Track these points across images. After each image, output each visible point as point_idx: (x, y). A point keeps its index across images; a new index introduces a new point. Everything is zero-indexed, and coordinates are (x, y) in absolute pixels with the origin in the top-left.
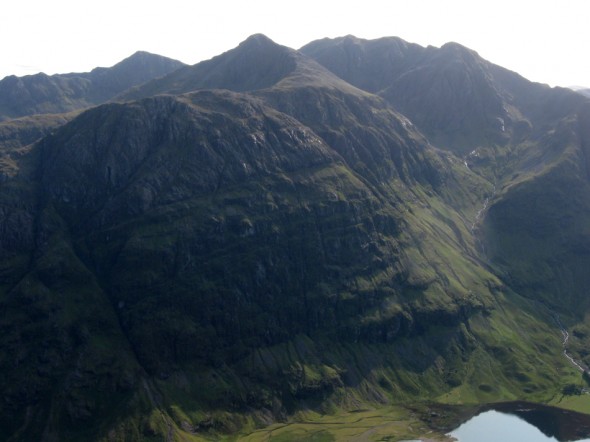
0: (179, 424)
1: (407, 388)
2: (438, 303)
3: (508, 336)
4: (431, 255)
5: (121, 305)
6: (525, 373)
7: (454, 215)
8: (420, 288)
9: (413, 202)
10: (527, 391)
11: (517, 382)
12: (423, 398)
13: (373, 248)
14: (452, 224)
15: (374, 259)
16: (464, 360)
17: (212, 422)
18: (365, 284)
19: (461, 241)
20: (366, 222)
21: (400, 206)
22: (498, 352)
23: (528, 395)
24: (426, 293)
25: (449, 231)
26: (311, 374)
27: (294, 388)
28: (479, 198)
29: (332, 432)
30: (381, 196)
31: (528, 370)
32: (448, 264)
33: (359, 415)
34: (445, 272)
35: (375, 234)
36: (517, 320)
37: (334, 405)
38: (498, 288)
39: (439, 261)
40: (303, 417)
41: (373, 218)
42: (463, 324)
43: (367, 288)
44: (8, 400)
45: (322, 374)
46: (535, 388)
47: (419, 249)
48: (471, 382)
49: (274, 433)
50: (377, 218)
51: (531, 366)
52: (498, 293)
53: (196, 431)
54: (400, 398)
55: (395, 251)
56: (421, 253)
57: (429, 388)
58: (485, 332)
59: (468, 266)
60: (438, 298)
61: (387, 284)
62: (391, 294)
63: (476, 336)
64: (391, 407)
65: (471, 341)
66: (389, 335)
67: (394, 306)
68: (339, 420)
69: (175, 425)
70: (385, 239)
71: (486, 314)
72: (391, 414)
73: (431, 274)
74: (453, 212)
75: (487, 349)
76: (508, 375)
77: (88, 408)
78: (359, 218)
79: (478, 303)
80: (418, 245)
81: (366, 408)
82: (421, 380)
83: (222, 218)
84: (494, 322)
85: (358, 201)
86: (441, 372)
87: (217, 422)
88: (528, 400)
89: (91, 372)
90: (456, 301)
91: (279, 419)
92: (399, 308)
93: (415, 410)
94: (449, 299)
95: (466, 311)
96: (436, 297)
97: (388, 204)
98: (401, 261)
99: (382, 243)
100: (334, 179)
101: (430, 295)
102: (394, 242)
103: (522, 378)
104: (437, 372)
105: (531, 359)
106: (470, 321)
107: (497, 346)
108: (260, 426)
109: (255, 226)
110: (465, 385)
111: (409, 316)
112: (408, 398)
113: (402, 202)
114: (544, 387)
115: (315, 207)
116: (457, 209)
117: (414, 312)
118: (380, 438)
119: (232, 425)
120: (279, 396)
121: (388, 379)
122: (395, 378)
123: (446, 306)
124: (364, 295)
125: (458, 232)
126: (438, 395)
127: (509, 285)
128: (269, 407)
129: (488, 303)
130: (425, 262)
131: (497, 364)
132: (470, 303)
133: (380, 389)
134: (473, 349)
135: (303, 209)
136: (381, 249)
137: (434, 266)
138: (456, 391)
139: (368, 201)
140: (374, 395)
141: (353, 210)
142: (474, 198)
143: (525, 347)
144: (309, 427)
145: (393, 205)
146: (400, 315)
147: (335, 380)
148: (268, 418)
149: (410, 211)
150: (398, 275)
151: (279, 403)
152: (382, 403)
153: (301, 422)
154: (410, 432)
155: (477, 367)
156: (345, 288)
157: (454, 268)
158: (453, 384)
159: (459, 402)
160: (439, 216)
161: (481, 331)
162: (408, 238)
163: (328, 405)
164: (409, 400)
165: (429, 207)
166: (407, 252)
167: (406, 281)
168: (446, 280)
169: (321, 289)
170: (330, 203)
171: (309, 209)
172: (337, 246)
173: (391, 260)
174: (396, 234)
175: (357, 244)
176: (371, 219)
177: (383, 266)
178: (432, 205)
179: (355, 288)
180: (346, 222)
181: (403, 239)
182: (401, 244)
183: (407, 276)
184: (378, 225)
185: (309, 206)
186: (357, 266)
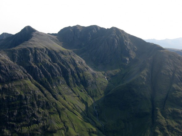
4: (64, 118)
7: (90, 100)
9: (69, 94)
13: (34, 115)
15: (33, 120)
20: (33, 104)
24: (54, 134)
25: (83, 107)
30: (46, 92)
32: (71, 121)
34: (69, 125)
39: (67, 120)
41: (37, 102)
43: (25, 132)
47: (60, 115)
55: (45, 115)
56: (60, 117)
61: (37, 130)
70: (41, 110)
73: (61, 126)
74: (90, 98)
78: (29, 102)
80: (59, 113)
85: (30, 95)
98: (48, 120)
99: (39, 113)
100: (20, 86)
102: (47, 112)
127: (101, 131)
130: (60, 121)
135: (3, 98)
136: (38, 115)
137: (64, 122)
139: (35, 95)
141: (26, 99)
150: (44, 127)
156: (15, 131)
157: (74, 123)
160: (82, 100)
162: (54, 111)
165: (78, 97)
166: (52, 116)
167: (47, 129)
168: (67, 129)
169: (3, 132)
170: (15, 96)
171: (5, 98)
172: (15, 114)
173: (43, 120)
174: (49, 109)
175: (25, 113)
176: (35, 103)
177: (37, 122)
178: (80, 95)
179: (20, 132)
180: (22, 104)
181: (52, 111)
182: (50, 113)
183: (48, 127)
184: (39, 105)
185: (6, 97)
186: (24, 123)
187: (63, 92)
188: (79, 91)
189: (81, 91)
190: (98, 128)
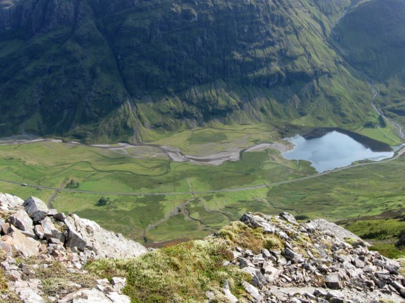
0: (143, 124)
1: (276, 114)
2: (302, 68)
3: (340, 90)
4: (303, 40)
5: (119, 57)
6: (345, 112)
7: (324, 18)
8: (293, 58)
9: (299, 8)
10: (344, 123)
11: (339, 117)
12: (283, 121)
13: (268, 33)
14: (321, 23)
15: (268, 40)
16: (312, 101)
17: (162, 124)
18: (260, 53)
19: (325, 33)
20: (266, 18)
21: (290, 10)
22: (331, 99)
23: (344, 125)
24: (295, 61)
25: (318, 27)
26: (222, 102)
27: (210, 108)
28: (341, 9)
29: (227, 134)
30: (278, 3)
31: (347, 111)
32: (312, 46)
33: (245, 127)
34: (310, 50)
35: (271, 25)
36: (348, 82)
37: (232, 120)
38: (340, 63)
39: (307, 44)
40: (213, 125)
41: (271, 16)
42: (315, 81)
43: (260, 56)
44: (55, 105)
45: (228, 102)
46: (349, 121)
47: (297, 36)
48: (313, 114)
49: (195, 132)
50: (273, 16)
51: (350, 109)
52: (339, 65)
53: (153, 128)
54: (270, 119)
55: (282, 36)
56: (298, 38)
57: (289, 115)
58: (327, 87)
59: (325, 48)
60: (302, 65)
61: (274, 55)
62: (275, 60)
63: (322, 89)
64: (264, 124)
65: (318, 91)
66: (271, 84)
67: (276, 67)
68: (233, 129)
69: (141, 124)
70: (276, 28)
71: (330, 76)
72: (263, 128)
73: (301, 51)
74: (324, 16)
75: (326, 96)
76: (335, 112)
77: (96, 112)
78: (261, 15)
79: (326, 70)
80: (296, 33)
81: (250, 123)
82: (284, 110)
83: (180, 10)
84: (333, 82)
85: (262, 5)
86: (297, 107)
87: (165, 124)
88: (343, 128)
89: (99, 93)
90: (313, 68)
91: (200, 125)
92: (278, 68)
93: (277, 127)
94: (309, 66)
95: (318, 73)
96: (301, 65)
97: (281, 8)
98: (284, 42)
99: (274, 31)
101: (297, 63)
102: (282, 30)
103: (343, 115)
104: (295, 106)
105: (351, 105)
106: (320, 80)
107: (333, 95)
108: (189, 128)
109: (198, 16)
110: (309, 116)
111: (284, 74)
112: (275, 120)
113: (291, 7)
114: (354, 122)
115: (235, 7)
116: (326, 14)
117: (287, 72)
118: (252, 140)
119: (173, 126)
120: (202, 112)
121: (265, 108)
122: (270, 108)
123: (306, 70)
124: (258, 60)
125: (323, 28)
126: (292, 120)
127: (348, 61)
128: (195, 118)
129: (332, 70)
130: (299, 44)
131: (330, 106)
132: (321, 70)
133: (260, 113)
134: (318, 96)
135: (228, 7)
136: (273, 34)
137: (304, 47)
138: (303, 118)
139: (268, 5)
140: (256, 117)
141: (258, 10)
142: (338, 9)
143: (349, 98)
144: (215, 131)
145: (286, 9)
146: (278, 73)
147: (235, 106)
148: (194, 123)
149: (296, 14)
150: (281, 50)
151: (201, 116)
152: (259, 121)
153: (212, 127)
154: (270, 139)
155: (318, 106)
156: (248, 55)
157: (316, 48)
158: (302, 114)
159: (303, 125)
160: (314, 18)
161: (325, 86)
162: (290, 29)
163: (229, 119)
164: (275, 121)
165: (309, 12)
166: (289, 37)
167: (285, 53)
168: (310, 55)
169: (233, 55)
170: (244, 5)
171: (231, 8)
172: (246, 31)
173: (278, 41)
174: (284, 26)
175: (258, 30)
176: (269, 16)
177: (272, 44)
178: (312, 11)
179: (254, 55)
180: (253, 17)
181: (287, 29)
182: (286, 32)
183: (286, 51)
184: (273, 20)
185: (232, 6)
186: (257, 43)
187: (293, 5)
188: (308, 5)
189: (311, 5)
190: (343, 56)
